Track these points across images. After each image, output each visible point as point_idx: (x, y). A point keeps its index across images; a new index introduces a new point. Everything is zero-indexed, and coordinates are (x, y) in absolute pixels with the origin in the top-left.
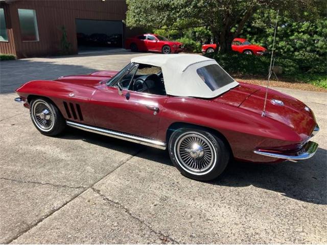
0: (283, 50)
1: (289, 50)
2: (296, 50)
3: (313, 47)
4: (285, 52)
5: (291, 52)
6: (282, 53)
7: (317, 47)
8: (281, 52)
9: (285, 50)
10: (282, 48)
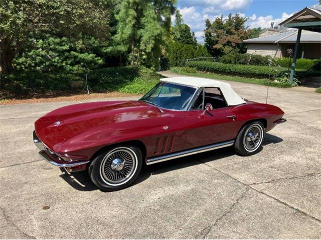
0: (24, 65)
1: (30, 65)
2: (36, 65)
3: (51, 62)
4: (26, 68)
5: (32, 67)
6: (23, 69)
7: (55, 62)
8: (22, 67)
9: (27, 65)
10: (22, 64)
